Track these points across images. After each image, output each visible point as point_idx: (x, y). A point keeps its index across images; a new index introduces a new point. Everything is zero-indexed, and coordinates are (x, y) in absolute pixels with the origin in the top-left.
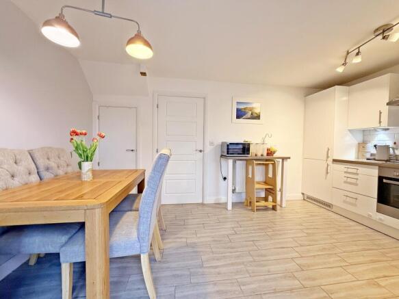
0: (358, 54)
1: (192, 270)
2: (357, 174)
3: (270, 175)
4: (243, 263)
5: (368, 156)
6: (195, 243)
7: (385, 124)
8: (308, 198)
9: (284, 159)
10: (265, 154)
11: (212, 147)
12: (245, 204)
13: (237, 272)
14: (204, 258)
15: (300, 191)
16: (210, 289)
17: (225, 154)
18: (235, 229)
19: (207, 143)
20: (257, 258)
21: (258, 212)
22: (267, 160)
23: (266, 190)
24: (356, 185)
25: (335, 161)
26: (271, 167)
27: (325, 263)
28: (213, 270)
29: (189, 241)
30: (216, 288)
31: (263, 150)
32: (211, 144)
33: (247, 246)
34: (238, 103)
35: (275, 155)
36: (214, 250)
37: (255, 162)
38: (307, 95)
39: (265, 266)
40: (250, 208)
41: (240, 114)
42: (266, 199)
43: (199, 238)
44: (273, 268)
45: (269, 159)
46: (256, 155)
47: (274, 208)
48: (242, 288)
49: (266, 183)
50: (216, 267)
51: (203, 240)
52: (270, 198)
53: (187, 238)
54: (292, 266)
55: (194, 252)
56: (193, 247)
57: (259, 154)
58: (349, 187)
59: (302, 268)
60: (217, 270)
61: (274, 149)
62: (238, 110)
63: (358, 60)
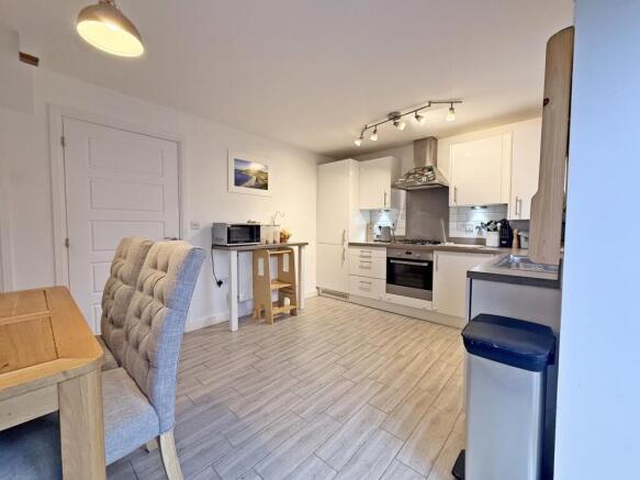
0: (375, 132)
1: (223, 432)
2: (370, 257)
3: (286, 269)
4: (289, 390)
5: (375, 238)
6: (206, 395)
7: (388, 206)
8: (324, 291)
9: (301, 246)
10: (278, 240)
11: (197, 231)
12: (254, 316)
13: (288, 403)
14: (233, 407)
15: (315, 285)
16: (266, 437)
17: (225, 242)
18: (258, 354)
19: (187, 226)
20: (301, 378)
21: (277, 323)
22: (279, 249)
23: (281, 290)
24: (369, 268)
25: (351, 244)
26: (286, 258)
27: (362, 355)
28: (255, 416)
29: (194, 397)
30: (272, 434)
31: (275, 234)
32: (195, 226)
33: (283, 369)
34: (236, 160)
35: (290, 241)
36: (243, 392)
37: (269, 252)
38: (320, 163)
39: (312, 382)
40: (263, 320)
41: (241, 179)
42: (280, 303)
43: (209, 385)
44: (322, 380)
45: (283, 247)
46: (267, 242)
47: (293, 313)
48: (302, 415)
49: (279, 281)
50: (259, 410)
51: (217, 385)
52: (287, 301)
53: (186, 395)
54: (338, 370)
55: (214, 407)
56: (207, 402)
57: (271, 241)
58: (365, 272)
59: (347, 367)
60: (262, 412)
61: (288, 232)
62: (237, 172)
63: (374, 138)
